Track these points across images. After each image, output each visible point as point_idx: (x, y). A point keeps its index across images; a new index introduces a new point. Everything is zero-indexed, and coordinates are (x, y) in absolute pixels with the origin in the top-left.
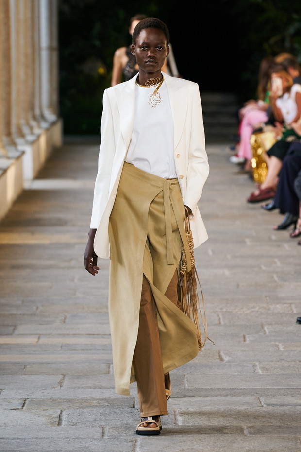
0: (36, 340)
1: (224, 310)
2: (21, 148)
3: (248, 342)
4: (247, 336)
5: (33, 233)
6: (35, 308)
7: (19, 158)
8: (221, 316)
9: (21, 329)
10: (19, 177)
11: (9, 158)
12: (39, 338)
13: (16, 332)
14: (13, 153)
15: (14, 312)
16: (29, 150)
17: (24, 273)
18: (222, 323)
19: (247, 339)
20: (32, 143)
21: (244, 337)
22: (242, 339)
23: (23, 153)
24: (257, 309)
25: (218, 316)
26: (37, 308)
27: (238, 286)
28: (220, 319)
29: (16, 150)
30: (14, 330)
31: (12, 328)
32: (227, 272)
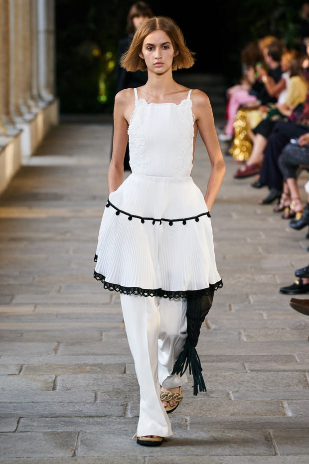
0: (32, 309)
2: (19, 126)
3: (233, 310)
4: (232, 305)
5: (30, 207)
6: (31, 279)
7: (17, 136)
9: (18, 299)
10: (18, 154)
11: (7, 136)
12: (35, 307)
13: (14, 301)
14: (12, 131)
15: (12, 282)
16: (27, 129)
17: (22, 245)
19: (233, 308)
20: (30, 122)
21: (230, 306)
22: (228, 308)
23: (21, 131)
24: (243, 279)
26: (34, 279)
27: (224, 258)
29: (15, 128)
30: (12, 299)
31: (10, 297)
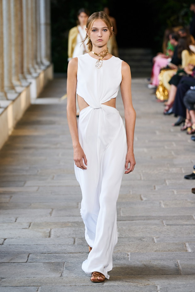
1: (144, 171)
2: (29, 80)
3: (156, 189)
6: (36, 171)
7: (28, 87)
8: (142, 175)
9: (29, 183)
10: (28, 97)
11: (22, 86)
13: (26, 185)
14: (25, 83)
15: (25, 173)
16: (34, 82)
17: (31, 151)
18: (142, 178)
20: (36, 78)
21: (155, 187)
22: (153, 188)
23: (30, 83)
24: (162, 171)
25: (140, 175)
26: (38, 171)
27: (151, 158)
28: (141, 177)
29: (27, 82)
30: (25, 184)
31: (24, 182)
32: (145, 150)
